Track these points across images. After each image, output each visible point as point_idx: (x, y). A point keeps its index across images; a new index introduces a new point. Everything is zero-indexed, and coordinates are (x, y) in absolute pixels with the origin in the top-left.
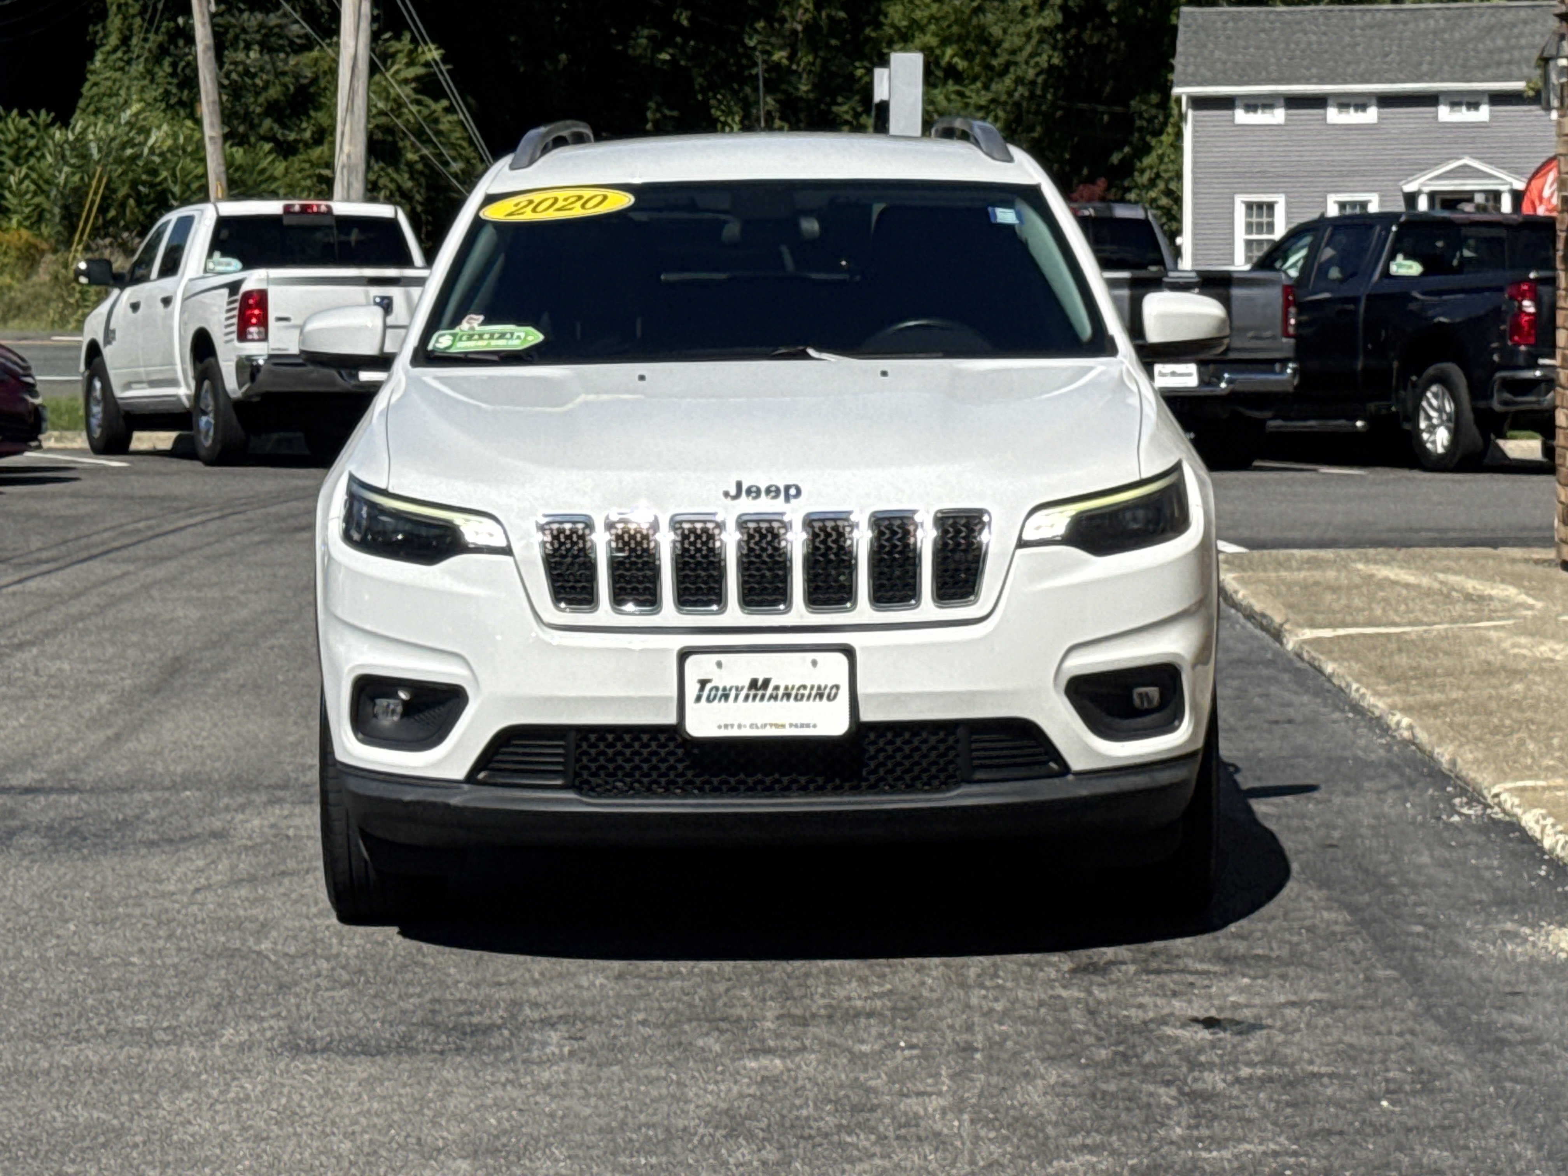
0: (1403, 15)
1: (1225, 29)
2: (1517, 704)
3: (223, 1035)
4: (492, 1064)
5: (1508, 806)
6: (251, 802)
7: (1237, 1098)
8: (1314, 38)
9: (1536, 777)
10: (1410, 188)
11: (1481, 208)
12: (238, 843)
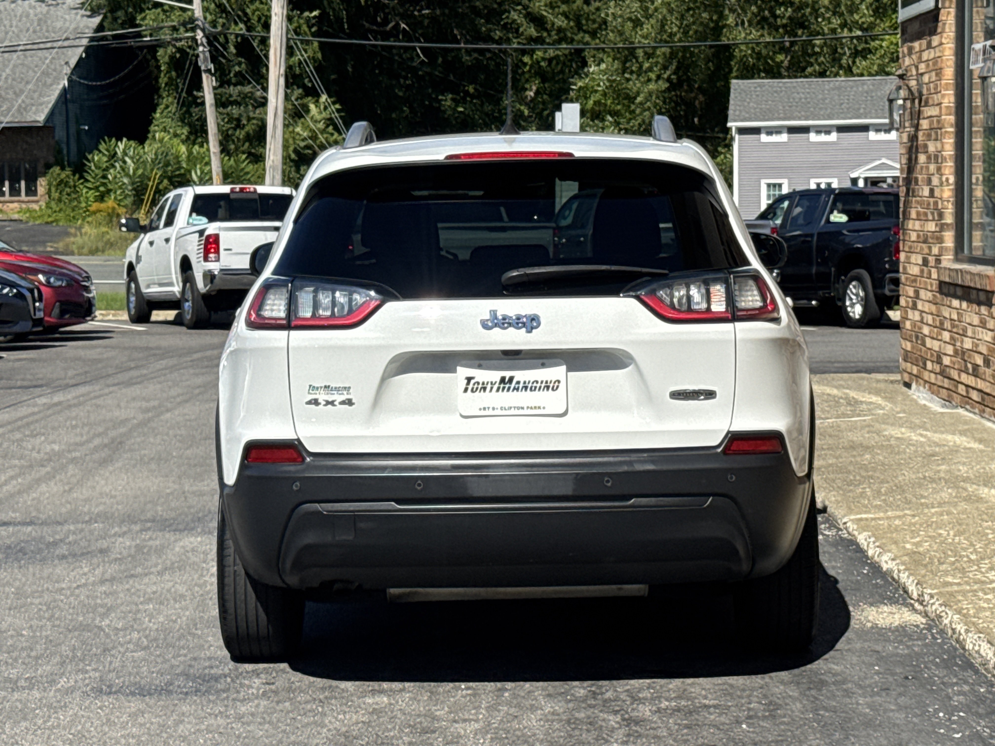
0: (850, 83)
1: (755, 91)
2: (864, 467)
3: (59, 682)
4: (213, 702)
5: (850, 530)
6: (130, 530)
7: (655, 722)
8: (803, 96)
9: (869, 512)
10: (854, 175)
11: (891, 186)
12: (113, 556)
